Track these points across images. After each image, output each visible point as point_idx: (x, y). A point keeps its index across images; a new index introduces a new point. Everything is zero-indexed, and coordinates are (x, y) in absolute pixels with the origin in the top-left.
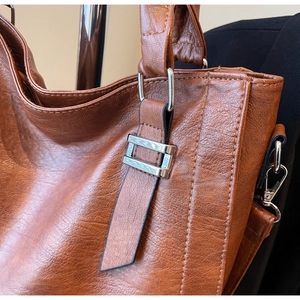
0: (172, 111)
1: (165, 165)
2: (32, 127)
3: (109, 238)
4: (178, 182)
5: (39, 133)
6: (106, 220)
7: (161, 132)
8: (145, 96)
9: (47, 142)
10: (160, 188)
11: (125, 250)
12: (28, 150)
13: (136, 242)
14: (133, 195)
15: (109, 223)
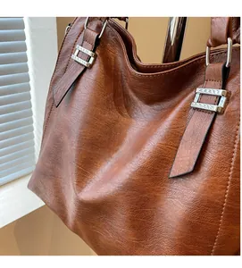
0: (229, 67)
1: (222, 104)
2: (131, 93)
3: (177, 156)
4: (230, 116)
5: (135, 98)
6: (175, 145)
7: (219, 83)
8: (210, 62)
9: (140, 104)
10: (216, 122)
11: (187, 163)
12: (127, 108)
13: (196, 157)
14: (197, 127)
15: (177, 147)
